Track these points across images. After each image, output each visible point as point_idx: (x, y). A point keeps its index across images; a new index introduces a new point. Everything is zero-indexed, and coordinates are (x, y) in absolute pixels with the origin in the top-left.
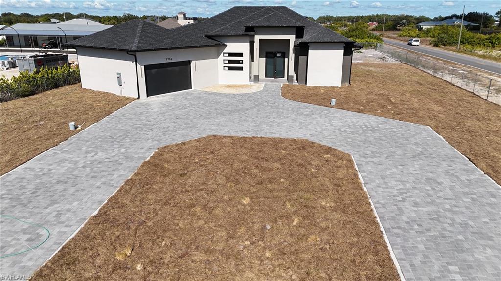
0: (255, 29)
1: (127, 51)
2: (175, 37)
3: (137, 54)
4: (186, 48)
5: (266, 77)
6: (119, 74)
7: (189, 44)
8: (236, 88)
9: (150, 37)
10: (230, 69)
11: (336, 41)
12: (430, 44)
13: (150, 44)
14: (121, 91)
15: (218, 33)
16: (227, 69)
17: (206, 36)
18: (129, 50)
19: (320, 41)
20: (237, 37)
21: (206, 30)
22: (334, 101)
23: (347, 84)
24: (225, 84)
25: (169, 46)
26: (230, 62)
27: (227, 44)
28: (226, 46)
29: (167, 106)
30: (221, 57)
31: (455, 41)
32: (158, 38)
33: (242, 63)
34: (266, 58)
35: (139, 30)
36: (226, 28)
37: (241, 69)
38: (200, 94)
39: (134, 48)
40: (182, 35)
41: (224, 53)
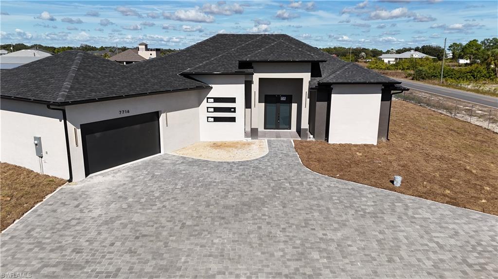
0: (253, 65)
1: (49, 105)
2: (135, 76)
3: (67, 108)
4: (152, 93)
5: (265, 128)
6: (39, 139)
7: (157, 88)
8: (227, 149)
9: (93, 78)
10: (217, 119)
11: (372, 81)
12: (406, 77)
13: (91, 91)
14: (41, 167)
15: (199, 71)
16: (212, 119)
17: (181, 75)
18: (52, 101)
19: (350, 81)
20: (227, 77)
21: (180, 65)
22: (398, 180)
23: (384, 140)
24: (210, 140)
25: (126, 91)
26: (216, 110)
27: (213, 86)
28: (212, 88)
29: (120, 197)
30: (204, 104)
31: (434, 74)
32: (106, 80)
33: (235, 112)
34: (265, 103)
35: (73, 67)
36: (211, 63)
37: (233, 120)
38: (174, 164)
39: (59, 99)
40: (145, 73)
41: (208, 98)
